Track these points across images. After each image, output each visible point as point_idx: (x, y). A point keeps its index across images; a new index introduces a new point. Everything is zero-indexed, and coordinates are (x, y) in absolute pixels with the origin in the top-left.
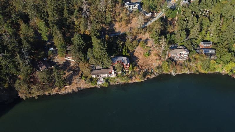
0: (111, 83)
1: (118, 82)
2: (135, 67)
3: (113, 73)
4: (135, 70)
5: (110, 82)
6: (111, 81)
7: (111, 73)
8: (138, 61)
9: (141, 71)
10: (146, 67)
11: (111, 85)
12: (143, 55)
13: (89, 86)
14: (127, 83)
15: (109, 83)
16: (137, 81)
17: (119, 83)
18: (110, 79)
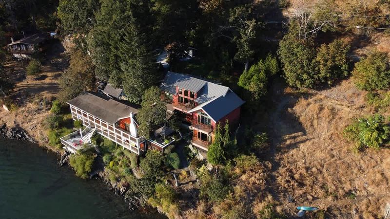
0: (105, 173)
1: (127, 186)
2: (248, 161)
4: (237, 171)
5: (106, 164)
6: (111, 163)
8: (295, 146)
9: (263, 198)
10: (321, 193)
11: (102, 179)
12: (342, 125)
13: (44, 139)
15: (99, 166)
18: (116, 155)
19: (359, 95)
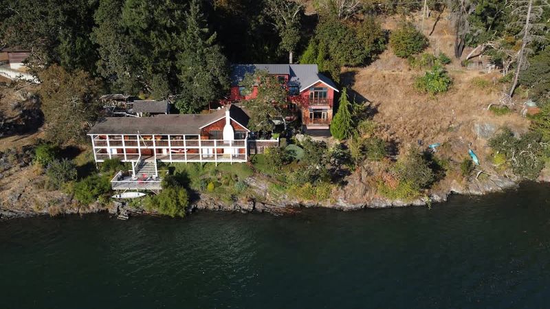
0: (206, 201)
1: (253, 200)
3: (228, 133)
6: (210, 188)
7: (212, 134)
11: (206, 210)
13: (59, 201)
14: (312, 208)
15: (194, 197)
16: (381, 201)
17: (259, 206)
18: (208, 175)
19: (399, 62)
